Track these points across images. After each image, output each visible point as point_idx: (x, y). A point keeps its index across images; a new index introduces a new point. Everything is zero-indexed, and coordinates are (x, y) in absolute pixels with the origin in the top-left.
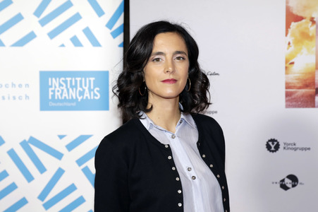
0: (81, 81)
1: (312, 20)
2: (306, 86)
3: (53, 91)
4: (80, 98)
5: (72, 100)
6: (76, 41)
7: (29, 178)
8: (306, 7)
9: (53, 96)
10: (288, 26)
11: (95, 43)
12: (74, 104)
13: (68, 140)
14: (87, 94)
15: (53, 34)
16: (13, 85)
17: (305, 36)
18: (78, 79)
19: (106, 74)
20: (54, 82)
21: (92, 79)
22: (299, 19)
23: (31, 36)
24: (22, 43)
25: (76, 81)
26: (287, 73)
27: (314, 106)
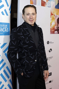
1: (54, 15)
2: (53, 29)
5: (2, 32)
8: (54, 12)
10: (51, 16)
14: (5, 30)
17: (53, 19)
18: (3, 25)
19: (9, 24)
21: (7, 25)
25: (3, 26)
26: (51, 26)
27: (54, 34)
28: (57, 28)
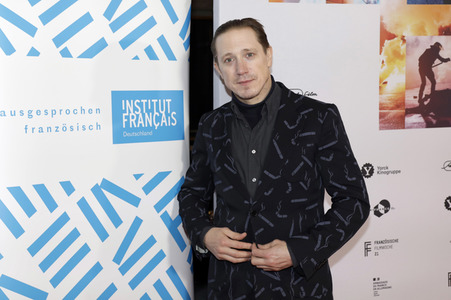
0: (157, 103)
1: (403, 38)
2: (398, 106)
3: (127, 117)
4: (157, 126)
5: (149, 129)
6: (150, 53)
7: (103, 235)
8: (398, 25)
9: (127, 123)
10: (382, 44)
12: (151, 133)
13: (144, 181)
14: (164, 121)
15: (125, 43)
16: (83, 110)
17: (397, 55)
18: (155, 101)
20: (128, 105)
21: (169, 101)
22: (391, 37)
23: (101, 45)
24: (90, 53)
25: (152, 103)
26: (380, 94)
27: (404, 128)
28: (421, 101)
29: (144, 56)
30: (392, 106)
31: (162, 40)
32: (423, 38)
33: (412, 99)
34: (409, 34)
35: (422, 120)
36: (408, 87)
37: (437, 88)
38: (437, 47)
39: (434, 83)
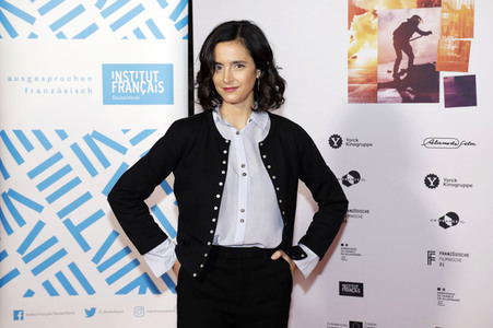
0: (144, 74)
1: (375, 13)
2: (369, 81)
3: (116, 85)
4: (143, 92)
5: (136, 94)
6: (138, 34)
7: (93, 172)
9: (116, 89)
10: (350, 19)
11: (158, 35)
12: (138, 98)
13: (132, 135)
14: (150, 88)
16: (76, 78)
17: (367, 29)
18: (142, 72)
19: (170, 67)
20: (117, 75)
21: (156, 72)
22: (361, 12)
23: (93, 28)
24: (83, 35)
25: (139, 75)
26: (349, 68)
27: (376, 102)
28: (396, 75)
29: (132, 37)
30: (363, 79)
31: (150, 24)
32: (397, 12)
33: (385, 74)
34: (381, 9)
35: (397, 95)
36: (380, 62)
37: (415, 62)
38: (415, 21)
39: (411, 57)
